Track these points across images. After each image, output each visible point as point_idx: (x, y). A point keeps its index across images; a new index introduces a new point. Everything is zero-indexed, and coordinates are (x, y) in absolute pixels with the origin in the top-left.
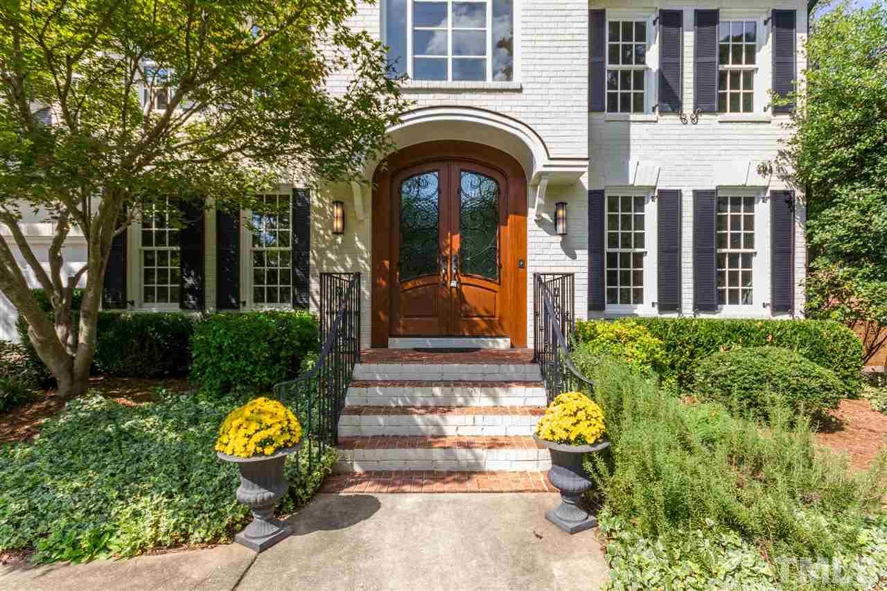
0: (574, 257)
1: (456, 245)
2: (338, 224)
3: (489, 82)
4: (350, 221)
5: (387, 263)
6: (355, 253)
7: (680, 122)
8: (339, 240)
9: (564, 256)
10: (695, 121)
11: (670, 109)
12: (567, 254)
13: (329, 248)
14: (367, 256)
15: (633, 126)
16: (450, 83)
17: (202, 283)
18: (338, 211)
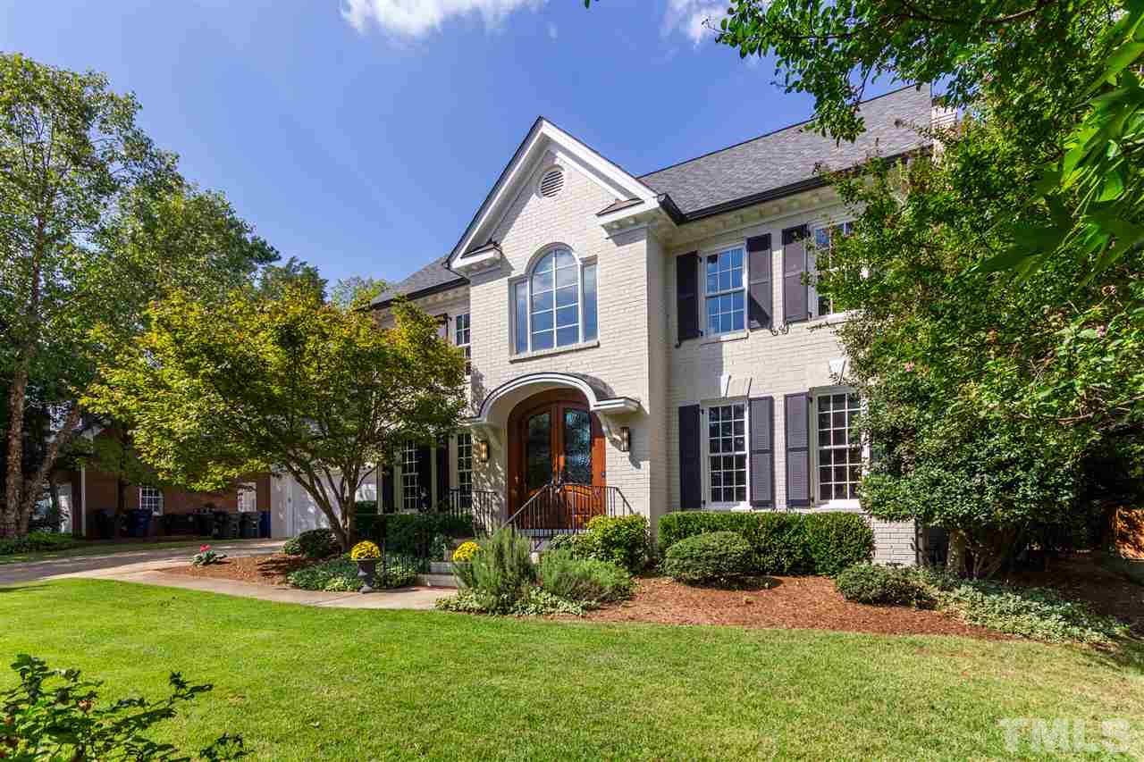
0: (638, 467)
1: (562, 464)
2: (484, 456)
3: (581, 343)
4: (494, 455)
5: (517, 478)
6: (496, 473)
7: (770, 334)
8: (487, 465)
9: (631, 467)
10: (785, 332)
11: (758, 325)
12: (634, 465)
13: (482, 471)
14: (503, 474)
15: (725, 346)
16: (556, 349)
17: (429, 495)
18: (484, 447)
